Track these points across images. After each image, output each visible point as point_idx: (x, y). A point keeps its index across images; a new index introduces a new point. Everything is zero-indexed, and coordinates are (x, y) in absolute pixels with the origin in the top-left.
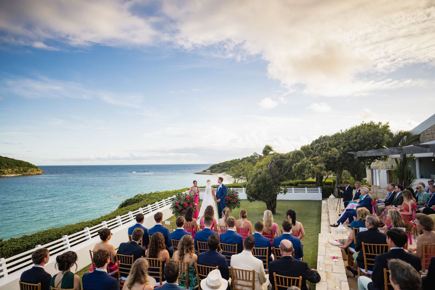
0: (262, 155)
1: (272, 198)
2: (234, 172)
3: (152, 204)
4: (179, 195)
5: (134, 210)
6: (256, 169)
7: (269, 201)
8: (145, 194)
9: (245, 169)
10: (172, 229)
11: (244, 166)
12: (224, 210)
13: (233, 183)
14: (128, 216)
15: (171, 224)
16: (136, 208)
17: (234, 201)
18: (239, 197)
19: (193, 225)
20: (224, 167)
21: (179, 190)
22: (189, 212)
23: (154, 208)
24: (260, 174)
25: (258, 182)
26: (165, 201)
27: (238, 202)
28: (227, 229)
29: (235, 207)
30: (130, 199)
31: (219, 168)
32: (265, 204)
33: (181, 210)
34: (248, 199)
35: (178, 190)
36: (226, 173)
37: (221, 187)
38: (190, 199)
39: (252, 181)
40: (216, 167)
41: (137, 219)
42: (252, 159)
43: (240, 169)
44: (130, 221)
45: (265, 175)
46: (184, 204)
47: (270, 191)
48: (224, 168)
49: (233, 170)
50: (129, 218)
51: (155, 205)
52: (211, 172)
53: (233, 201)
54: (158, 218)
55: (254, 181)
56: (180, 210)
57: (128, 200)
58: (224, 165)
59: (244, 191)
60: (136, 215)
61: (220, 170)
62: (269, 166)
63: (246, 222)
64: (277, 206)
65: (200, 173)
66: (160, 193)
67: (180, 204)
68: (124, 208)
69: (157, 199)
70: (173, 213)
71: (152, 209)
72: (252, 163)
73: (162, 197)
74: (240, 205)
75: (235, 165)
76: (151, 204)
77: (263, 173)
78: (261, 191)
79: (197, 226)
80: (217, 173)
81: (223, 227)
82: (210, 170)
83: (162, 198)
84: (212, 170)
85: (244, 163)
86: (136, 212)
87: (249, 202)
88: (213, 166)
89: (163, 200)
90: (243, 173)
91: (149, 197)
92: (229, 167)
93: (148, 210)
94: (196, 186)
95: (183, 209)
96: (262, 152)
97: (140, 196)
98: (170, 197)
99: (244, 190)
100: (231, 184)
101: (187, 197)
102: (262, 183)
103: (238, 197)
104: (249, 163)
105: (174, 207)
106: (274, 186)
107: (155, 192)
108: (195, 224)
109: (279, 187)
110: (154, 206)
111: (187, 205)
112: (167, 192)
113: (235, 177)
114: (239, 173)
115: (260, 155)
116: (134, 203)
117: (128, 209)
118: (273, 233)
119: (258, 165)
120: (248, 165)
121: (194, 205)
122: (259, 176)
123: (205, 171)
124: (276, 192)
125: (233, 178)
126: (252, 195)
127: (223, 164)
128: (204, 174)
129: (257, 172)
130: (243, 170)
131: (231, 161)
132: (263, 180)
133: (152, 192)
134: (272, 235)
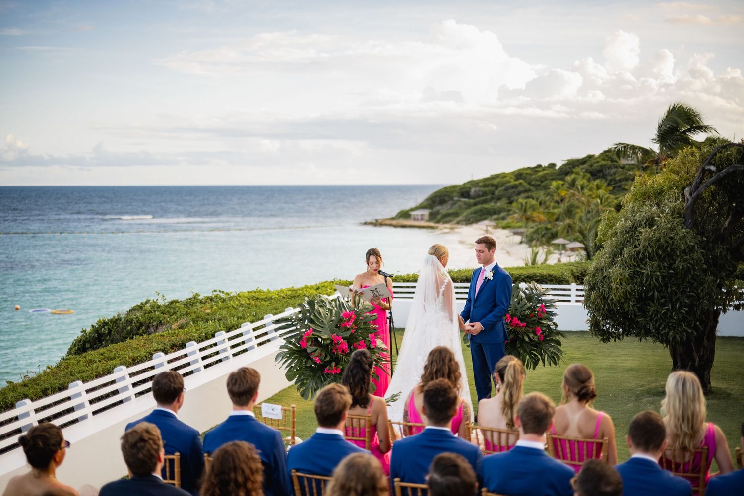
0: (656, 148)
1: (696, 328)
2: (528, 219)
3: (203, 340)
4: (311, 303)
5: (135, 361)
6: (630, 205)
7: (681, 338)
8: (172, 302)
9: (578, 207)
10: (289, 438)
11: (574, 195)
12: (500, 364)
13: (526, 265)
14: (113, 382)
15: (285, 416)
16: (143, 353)
17: (535, 333)
18: (556, 319)
19: (374, 421)
20: (489, 197)
21: (306, 287)
22: (354, 372)
23: (211, 356)
24: (651, 226)
25: (639, 260)
26: (254, 330)
27: (552, 340)
28: (511, 443)
29: (541, 362)
30: (111, 321)
31: (465, 203)
32: (667, 350)
33: (322, 367)
34: (595, 326)
35: (302, 289)
36: (493, 223)
37: (489, 275)
38: (355, 323)
39: (614, 256)
40: (452, 199)
41: (158, 389)
42: (610, 167)
43: (554, 208)
44: (121, 402)
45: (672, 229)
46: (332, 341)
47: (689, 297)
48: (485, 202)
49: (525, 211)
50: (115, 393)
51: (215, 344)
52: (433, 217)
53: (531, 336)
54: (241, 389)
55: (621, 254)
56: (315, 363)
57: (105, 324)
58: (486, 189)
59: (573, 298)
60: (151, 378)
61: (469, 211)
62: (691, 195)
63: (589, 416)
64: (714, 363)
65: (388, 222)
66: (231, 298)
67: (315, 341)
68: (92, 354)
69: (219, 320)
70: (289, 377)
71: (204, 358)
72: (609, 185)
73: (240, 315)
74: (560, 351)
75: (532, 188)
76: (199, 342)
77: (663, 221)
78: (652, 298)
79: (388, 425)
80: (458, 223)
81: (496, 435)
82: (426, 212)
83: (242, 319)
84: (435, 210)
85: (574, 181)
86: (144, 371)
87: (597, 340)
88: (440, 191)
89: (247, 327)
90: (570, 226)
91: (187, 314)
92: (509, 198)
93: (189, 364)
94: (380, 272)
95: (330, 362)
96: (654, 133)
97: (153, 307)
98: (275, 314)
99: (573, 293)
100: (521, 268)
101: (346, 315)
102: (656, 264)
103: (551, 320)
104: (597, 181)
105: (292, 353)
106: (710, 278)
107: (210, 295)
108: (380, 418)
109: (727, 283)
110: (211, 346)
111: (346, 346)
112: (257, 295)
113: (530, 240)
114: (549, 226)
115: (647, 147)
116: (131, 335)
117: (112, 355)
118: (703, 463)
119: (643, 190)
120: (591, 190)
121: (372, 346)
122: (645, 233)
123: (405, 215)
124: (714, 304)
125: (524, 246)
126: (609, 314)
127: (485, 186)
128: (403, 226)
129: (638, 217)
130: (569, 212)
131: (519, 175)
132: (660, 252)
133: (199, 295)
134: (699, 472)
